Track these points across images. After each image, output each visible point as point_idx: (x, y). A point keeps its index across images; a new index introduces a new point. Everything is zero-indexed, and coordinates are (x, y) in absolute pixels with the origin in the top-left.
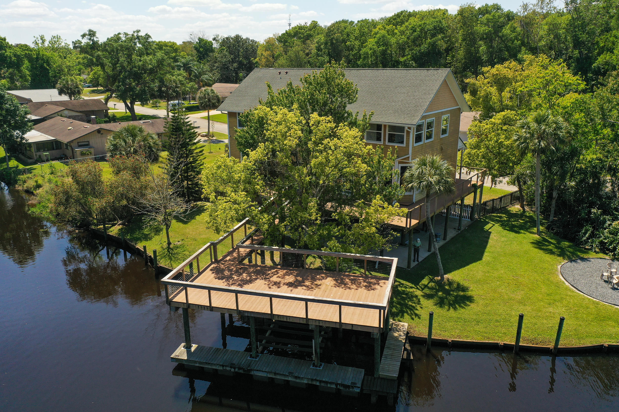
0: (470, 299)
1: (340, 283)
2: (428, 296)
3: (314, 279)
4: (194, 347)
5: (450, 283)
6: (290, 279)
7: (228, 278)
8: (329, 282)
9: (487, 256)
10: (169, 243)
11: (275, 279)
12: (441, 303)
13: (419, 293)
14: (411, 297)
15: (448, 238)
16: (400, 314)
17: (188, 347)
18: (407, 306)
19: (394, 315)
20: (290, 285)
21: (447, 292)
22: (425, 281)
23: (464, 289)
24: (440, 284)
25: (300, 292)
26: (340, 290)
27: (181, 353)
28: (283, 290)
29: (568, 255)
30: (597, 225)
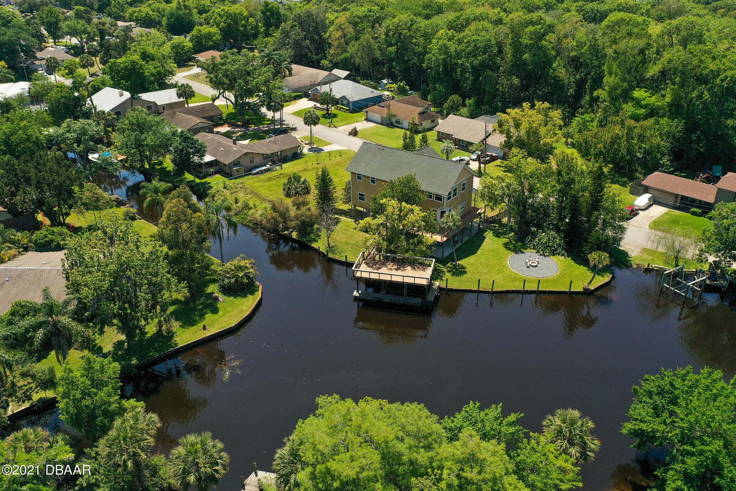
0: (465, 272)
1: (414, 268)
2: (449, 271)
3: (404, 267)
4: (360, 292)
5: (459, 265)
6: (395, 267)
7: (372, 267)
8: (409, 268)
9: (479, 252)
10: (329, 244)
11: (389, 267)
12: (453, 274)
13: (445, 270)
14: (442, 272)
15: (464, 241)
16: (436, 279)
17: (358, 292)
18: (439, 276)
19: (434, 280)
20: (396, 269)
21: (457, 270)
22: (449, 265)
23: (464, 268)
24: (455, 266)
25: (399, 273)
26: (413, 272)
27: (356, 294)
28: (394, 272)
29: (517, 250)
30: (534, 235)
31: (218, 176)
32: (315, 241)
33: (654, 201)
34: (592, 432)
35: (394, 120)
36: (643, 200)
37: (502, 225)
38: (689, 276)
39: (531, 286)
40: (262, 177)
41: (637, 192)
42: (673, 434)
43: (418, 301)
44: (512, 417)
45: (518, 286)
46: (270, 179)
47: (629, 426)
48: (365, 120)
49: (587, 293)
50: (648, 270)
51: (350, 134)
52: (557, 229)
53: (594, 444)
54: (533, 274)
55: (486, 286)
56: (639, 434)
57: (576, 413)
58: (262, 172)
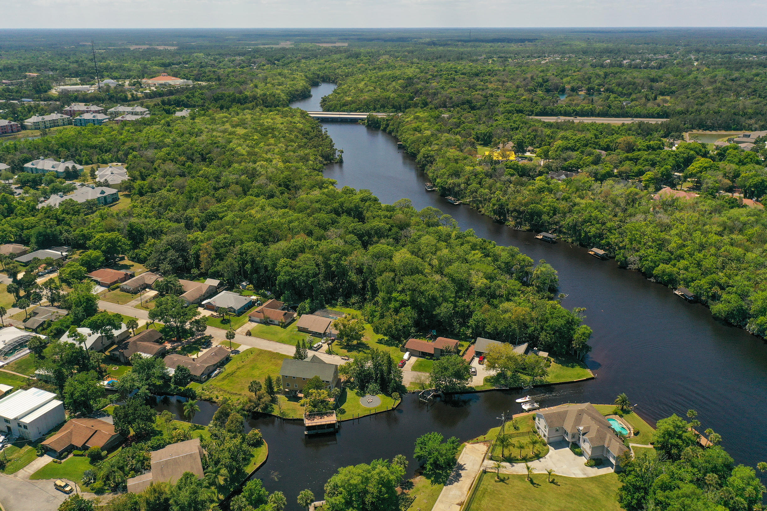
0: (345, 411)
2: (340, 413)
3: (323, 417)
4: (309, 432)
5: (342, 409)
6: (320, 417)
7: (311, 420)
8: (327, 417)
9: (347, 400)
10: (281, 412)
11: (317, 419)
12: (342, 414)
21: (342, 411)
22: (337, 410)
24: (340, 410)
27: (306, 433)
28: (320, 420)
29: (363, 396)
30: (367, 387)
31: (192, 382)
32: (272, 411)
33: (411, 355)
34: (406, 459)
35: (268, 320)
36: (406, 356)
37: (352, 383)
38: (428, 393)
39: (373, 412)
40: (218, 378)
41: (404, 350)
42: (426, 454)
43: (332, 430)
44: (386, 461)
45: (367, 413)
46: (224, 379)
47: (415, 455)
48: (250, 320)
49: (393, 409)
50: (414, 393)
51: (247, 335)
52: (376, 381)
53: (407, 462)
54: (371, 406)
55: (356, 416)
56: (418, 457)
57: (400, 456)
58: (216, 375)
